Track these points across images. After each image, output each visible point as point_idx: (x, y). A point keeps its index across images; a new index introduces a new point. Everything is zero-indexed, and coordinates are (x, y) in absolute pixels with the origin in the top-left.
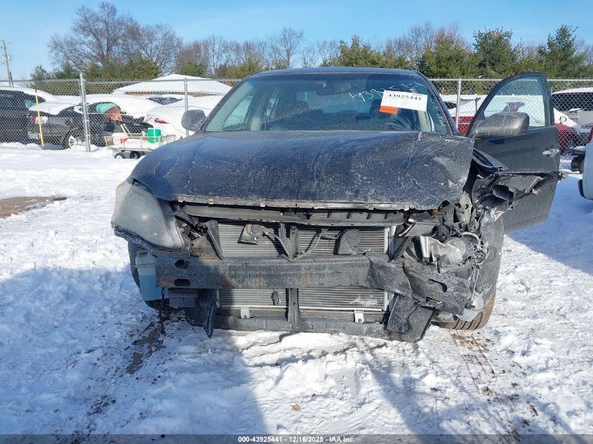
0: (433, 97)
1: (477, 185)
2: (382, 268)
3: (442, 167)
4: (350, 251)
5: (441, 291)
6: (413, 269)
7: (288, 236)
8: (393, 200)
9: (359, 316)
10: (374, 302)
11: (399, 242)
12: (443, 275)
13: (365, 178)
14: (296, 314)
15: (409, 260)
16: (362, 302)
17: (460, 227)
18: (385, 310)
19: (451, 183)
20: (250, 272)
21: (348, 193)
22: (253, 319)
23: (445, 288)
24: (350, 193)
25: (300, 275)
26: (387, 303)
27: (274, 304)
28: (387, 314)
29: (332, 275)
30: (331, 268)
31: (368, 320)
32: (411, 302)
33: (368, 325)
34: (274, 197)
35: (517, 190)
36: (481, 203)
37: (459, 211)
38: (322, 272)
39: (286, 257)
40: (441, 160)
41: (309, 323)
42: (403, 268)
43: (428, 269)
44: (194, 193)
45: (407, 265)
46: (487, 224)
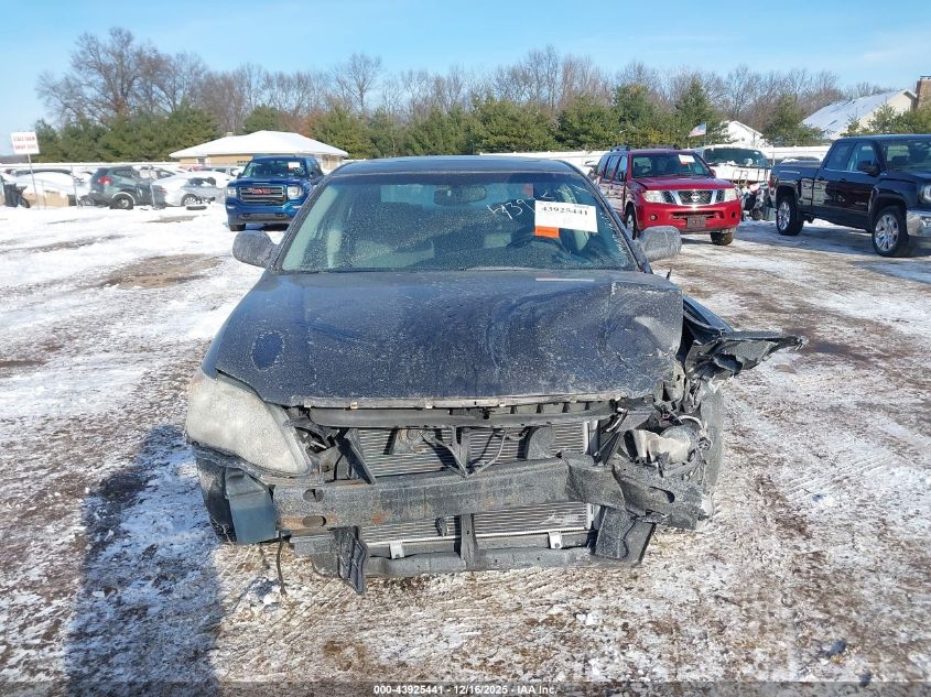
0: (603, 209)
1: (693, 352)
2: (586, 473)
3: (646, 330)
4: (542, 455)
5: (666, 501)
6: (627, 473)
7: (459, 442)
8: (600, 389)
9: (556, 539)
10: (573, 518)
11: (606, 438)
12: (668, 481)
13: (559, 358)
14: (472, 546)
15: (619, 460)
16: (558, 521)
17: (674, 408)
18: (589, 528)
19: (660, 353)
20: (412, 498)
21: (542, 382)
22: (408, 559)
23: (671, 497)
24: (545, 382)
25: (480, 494)
26: (590, 518)
27: (440, 535)
28: (593, 534)
29: (521, 490)
30: (519, 480)
31: (567, 544)
32: (626, 517)
33: (569, 551)
34: (445, 395)
35: (746, 359)
36: (696, 371)
37: (669, 385)
38: (508, 487)
39: (456, 470)
40: (645, 321)
41: (490, 556)
42: (613, 471)
43: (646, 471)
44: (327, 395)
45: (618, 468)
46: (704, 398)
